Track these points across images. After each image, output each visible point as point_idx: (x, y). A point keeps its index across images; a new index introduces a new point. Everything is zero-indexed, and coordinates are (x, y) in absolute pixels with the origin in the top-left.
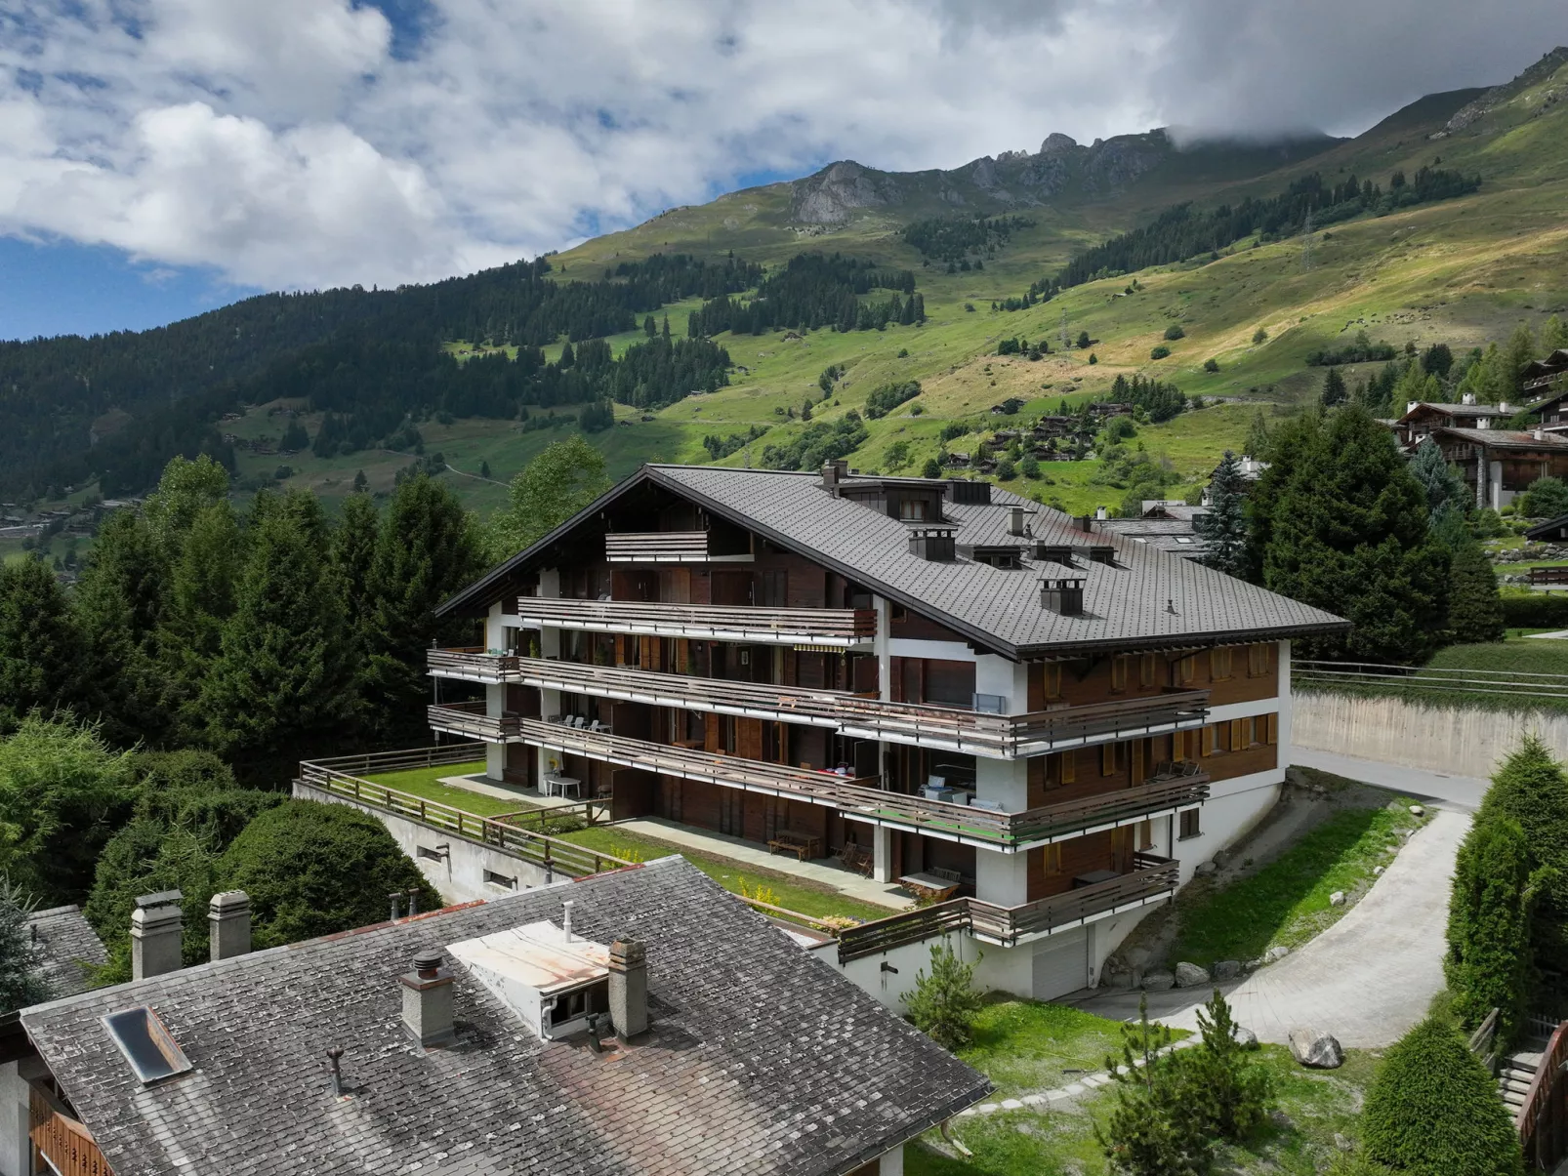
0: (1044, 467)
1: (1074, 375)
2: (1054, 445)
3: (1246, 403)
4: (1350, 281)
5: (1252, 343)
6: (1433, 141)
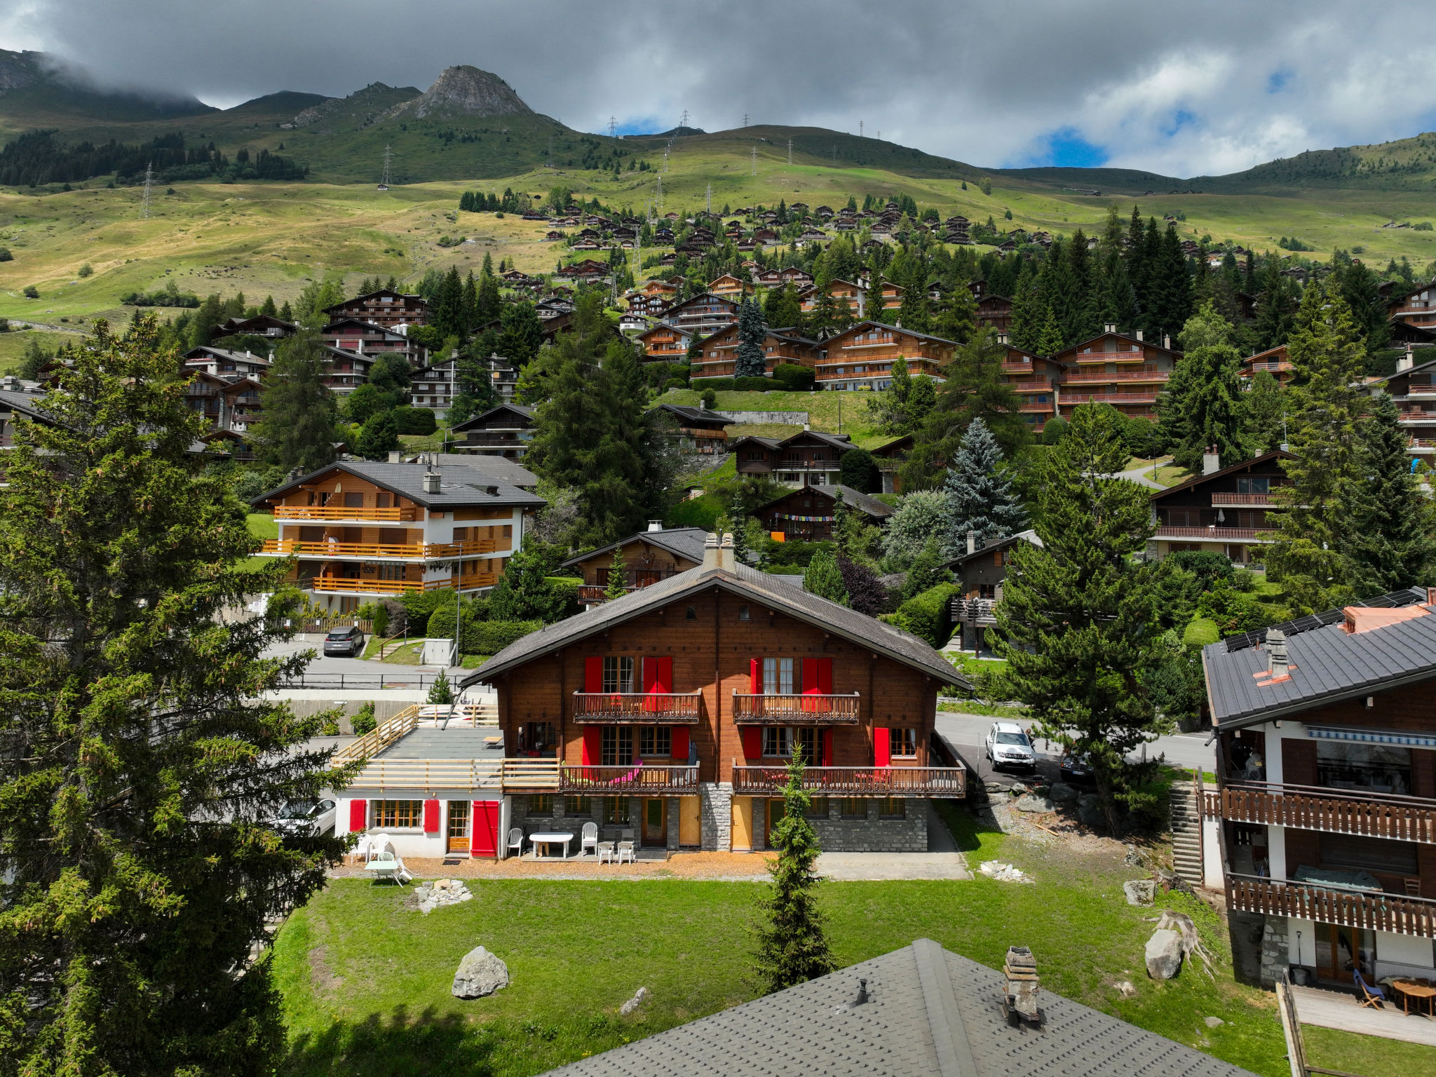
3: (55, 331)
4: (180, 235)
5: (77, 277)
6: (284, 130)
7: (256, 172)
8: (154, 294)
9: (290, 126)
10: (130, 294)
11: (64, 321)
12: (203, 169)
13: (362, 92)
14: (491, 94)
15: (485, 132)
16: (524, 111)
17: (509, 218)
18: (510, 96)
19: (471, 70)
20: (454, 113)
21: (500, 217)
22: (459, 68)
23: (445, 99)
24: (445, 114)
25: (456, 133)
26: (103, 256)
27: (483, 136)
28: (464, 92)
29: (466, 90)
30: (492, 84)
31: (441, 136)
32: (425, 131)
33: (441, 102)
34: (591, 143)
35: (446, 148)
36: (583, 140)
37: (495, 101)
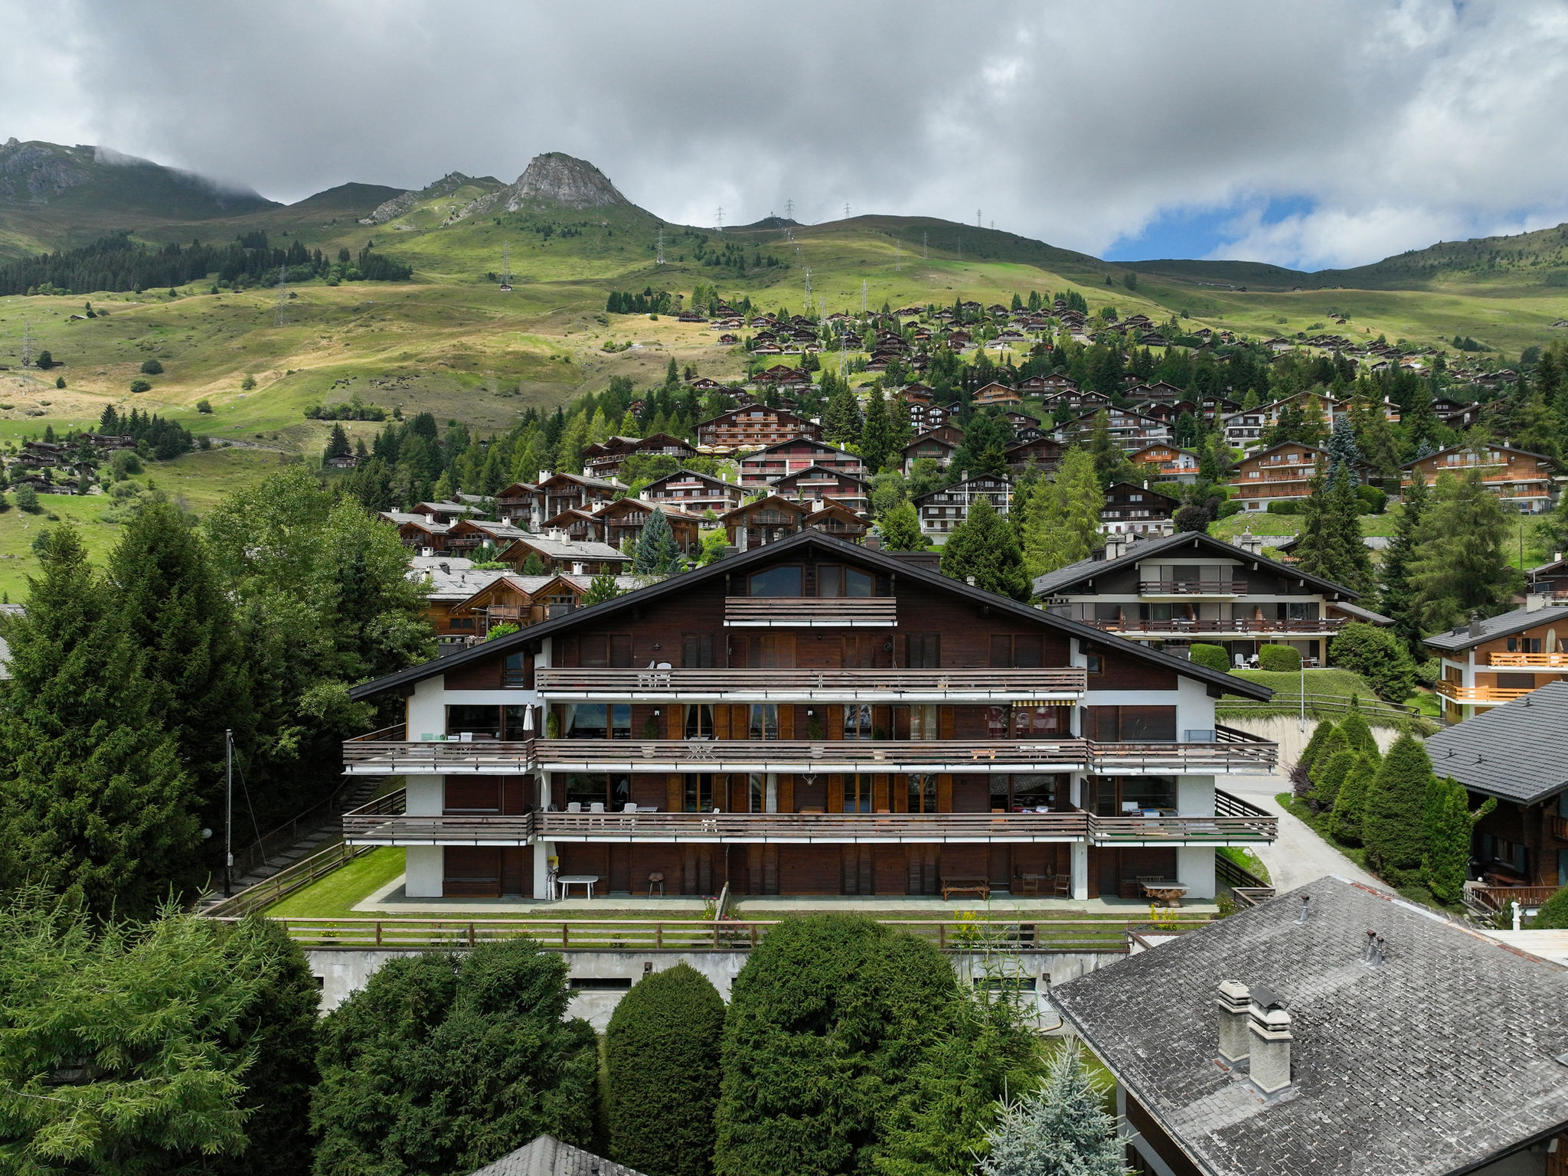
0: (43, 499)
1: (39, 397)
2: (49, 475)
4: (324, 342)
5: (240, 390)
6: (363, 226)
7: (360, 273)
8: (337, 407)
9: (368, 221)
10: (313, 407)
11: (259, 437)
12: (306, 270)
13: (441, 182)
14: (585, 184)
15: (585, 225)
16: (621, 202)
17: (664, 320)
18: (605, 186)
19: (563, 158)
20: (548, 206)
21: (654, 319)
22: (549, 156)
23: (537, 190)
24: (539, 206)
25: (554, 227)
26: (256, 366)
27: (583, 230)
28: (557, 182)
29: (560, 180)
30: (585, 171)
31: (538, 231)
32: (521, 225)
33: (533, 193)
34: (697, 237)
35: (546, 243)
36: (687, 233)
37: (591, 191)
